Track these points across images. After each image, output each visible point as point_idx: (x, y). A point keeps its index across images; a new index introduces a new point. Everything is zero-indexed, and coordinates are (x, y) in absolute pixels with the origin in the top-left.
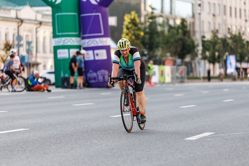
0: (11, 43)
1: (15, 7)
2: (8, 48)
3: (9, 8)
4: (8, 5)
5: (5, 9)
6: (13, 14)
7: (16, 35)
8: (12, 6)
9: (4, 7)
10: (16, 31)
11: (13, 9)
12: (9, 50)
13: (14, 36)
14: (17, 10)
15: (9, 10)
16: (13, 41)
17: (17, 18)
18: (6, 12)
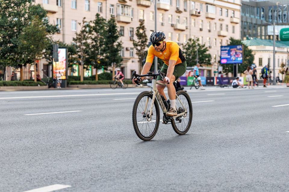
0: (284, 63)
1: (286, 46)
2: (283, 66)
3: (284, 47)
4: (283, 46)
5: (281, 48)
6: (285, 50)
7: (287, 60)
8: (285, 46)
9: (281, 47)
10: (287, 58)
11: (286, 48)
12: (283, 67)
13: (286, 60)
14: (287, 48)
15: (284, 48)
16: (286, 63)
17: (288, 52)
18: (282, 49)
